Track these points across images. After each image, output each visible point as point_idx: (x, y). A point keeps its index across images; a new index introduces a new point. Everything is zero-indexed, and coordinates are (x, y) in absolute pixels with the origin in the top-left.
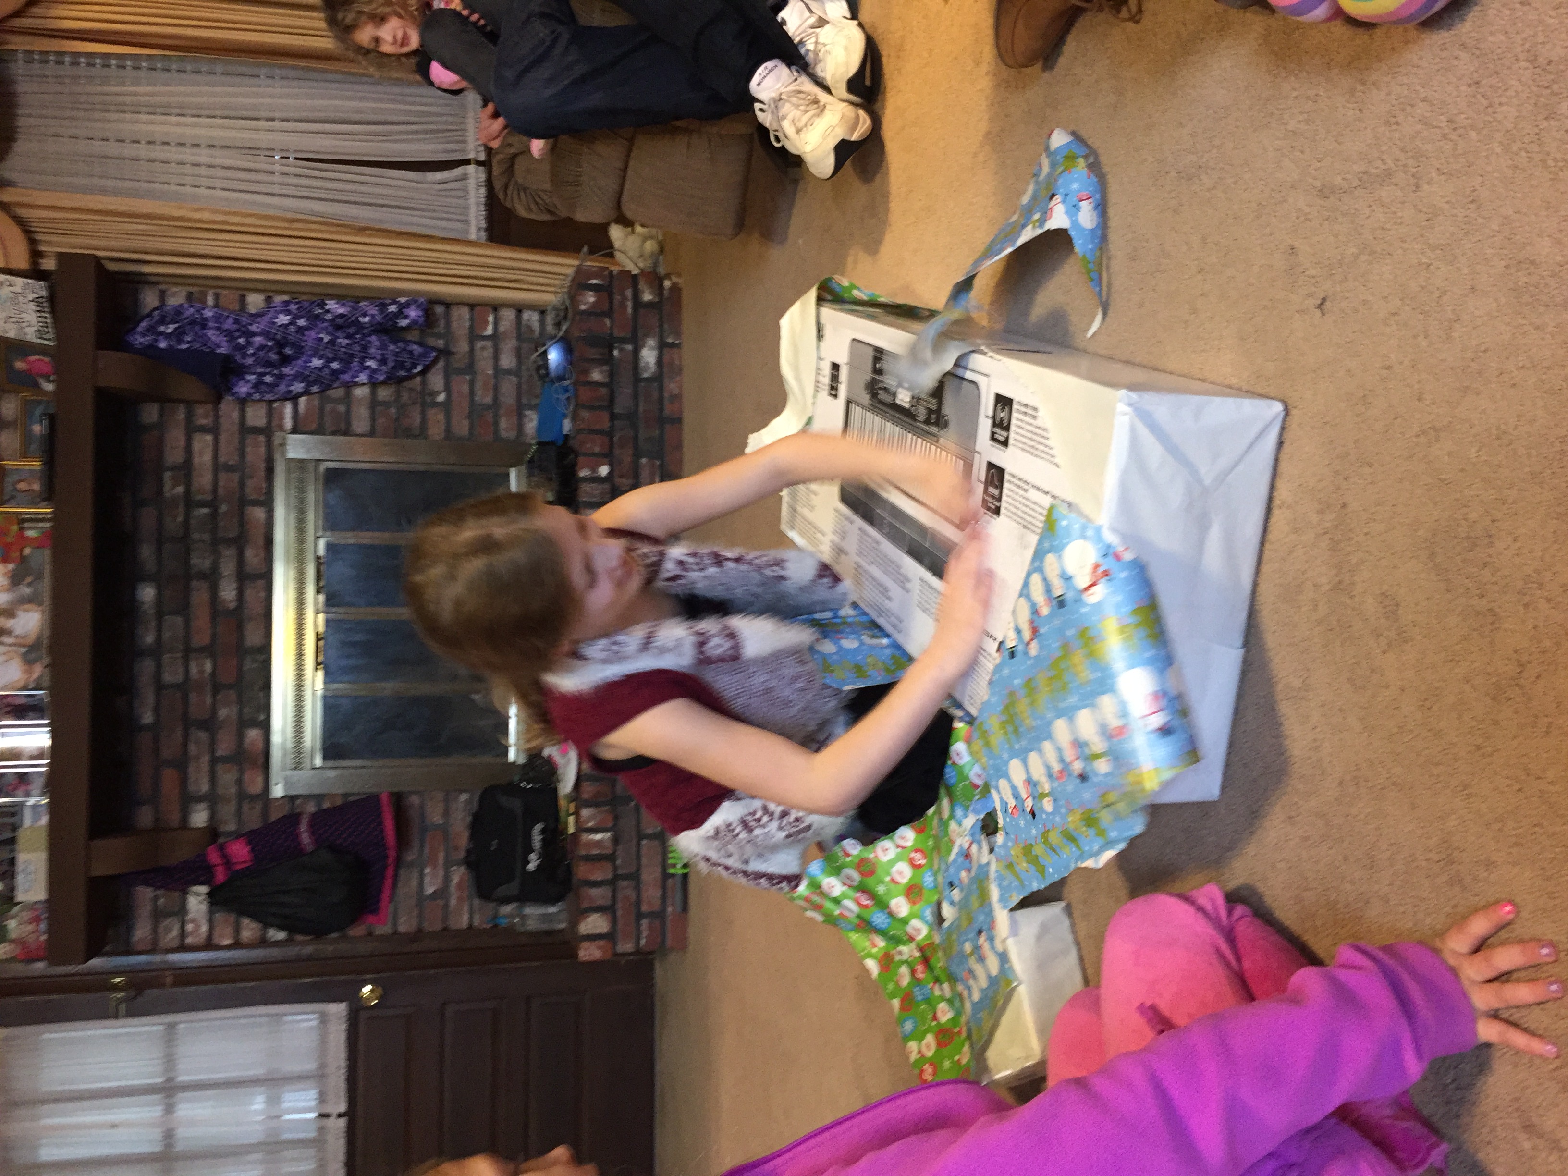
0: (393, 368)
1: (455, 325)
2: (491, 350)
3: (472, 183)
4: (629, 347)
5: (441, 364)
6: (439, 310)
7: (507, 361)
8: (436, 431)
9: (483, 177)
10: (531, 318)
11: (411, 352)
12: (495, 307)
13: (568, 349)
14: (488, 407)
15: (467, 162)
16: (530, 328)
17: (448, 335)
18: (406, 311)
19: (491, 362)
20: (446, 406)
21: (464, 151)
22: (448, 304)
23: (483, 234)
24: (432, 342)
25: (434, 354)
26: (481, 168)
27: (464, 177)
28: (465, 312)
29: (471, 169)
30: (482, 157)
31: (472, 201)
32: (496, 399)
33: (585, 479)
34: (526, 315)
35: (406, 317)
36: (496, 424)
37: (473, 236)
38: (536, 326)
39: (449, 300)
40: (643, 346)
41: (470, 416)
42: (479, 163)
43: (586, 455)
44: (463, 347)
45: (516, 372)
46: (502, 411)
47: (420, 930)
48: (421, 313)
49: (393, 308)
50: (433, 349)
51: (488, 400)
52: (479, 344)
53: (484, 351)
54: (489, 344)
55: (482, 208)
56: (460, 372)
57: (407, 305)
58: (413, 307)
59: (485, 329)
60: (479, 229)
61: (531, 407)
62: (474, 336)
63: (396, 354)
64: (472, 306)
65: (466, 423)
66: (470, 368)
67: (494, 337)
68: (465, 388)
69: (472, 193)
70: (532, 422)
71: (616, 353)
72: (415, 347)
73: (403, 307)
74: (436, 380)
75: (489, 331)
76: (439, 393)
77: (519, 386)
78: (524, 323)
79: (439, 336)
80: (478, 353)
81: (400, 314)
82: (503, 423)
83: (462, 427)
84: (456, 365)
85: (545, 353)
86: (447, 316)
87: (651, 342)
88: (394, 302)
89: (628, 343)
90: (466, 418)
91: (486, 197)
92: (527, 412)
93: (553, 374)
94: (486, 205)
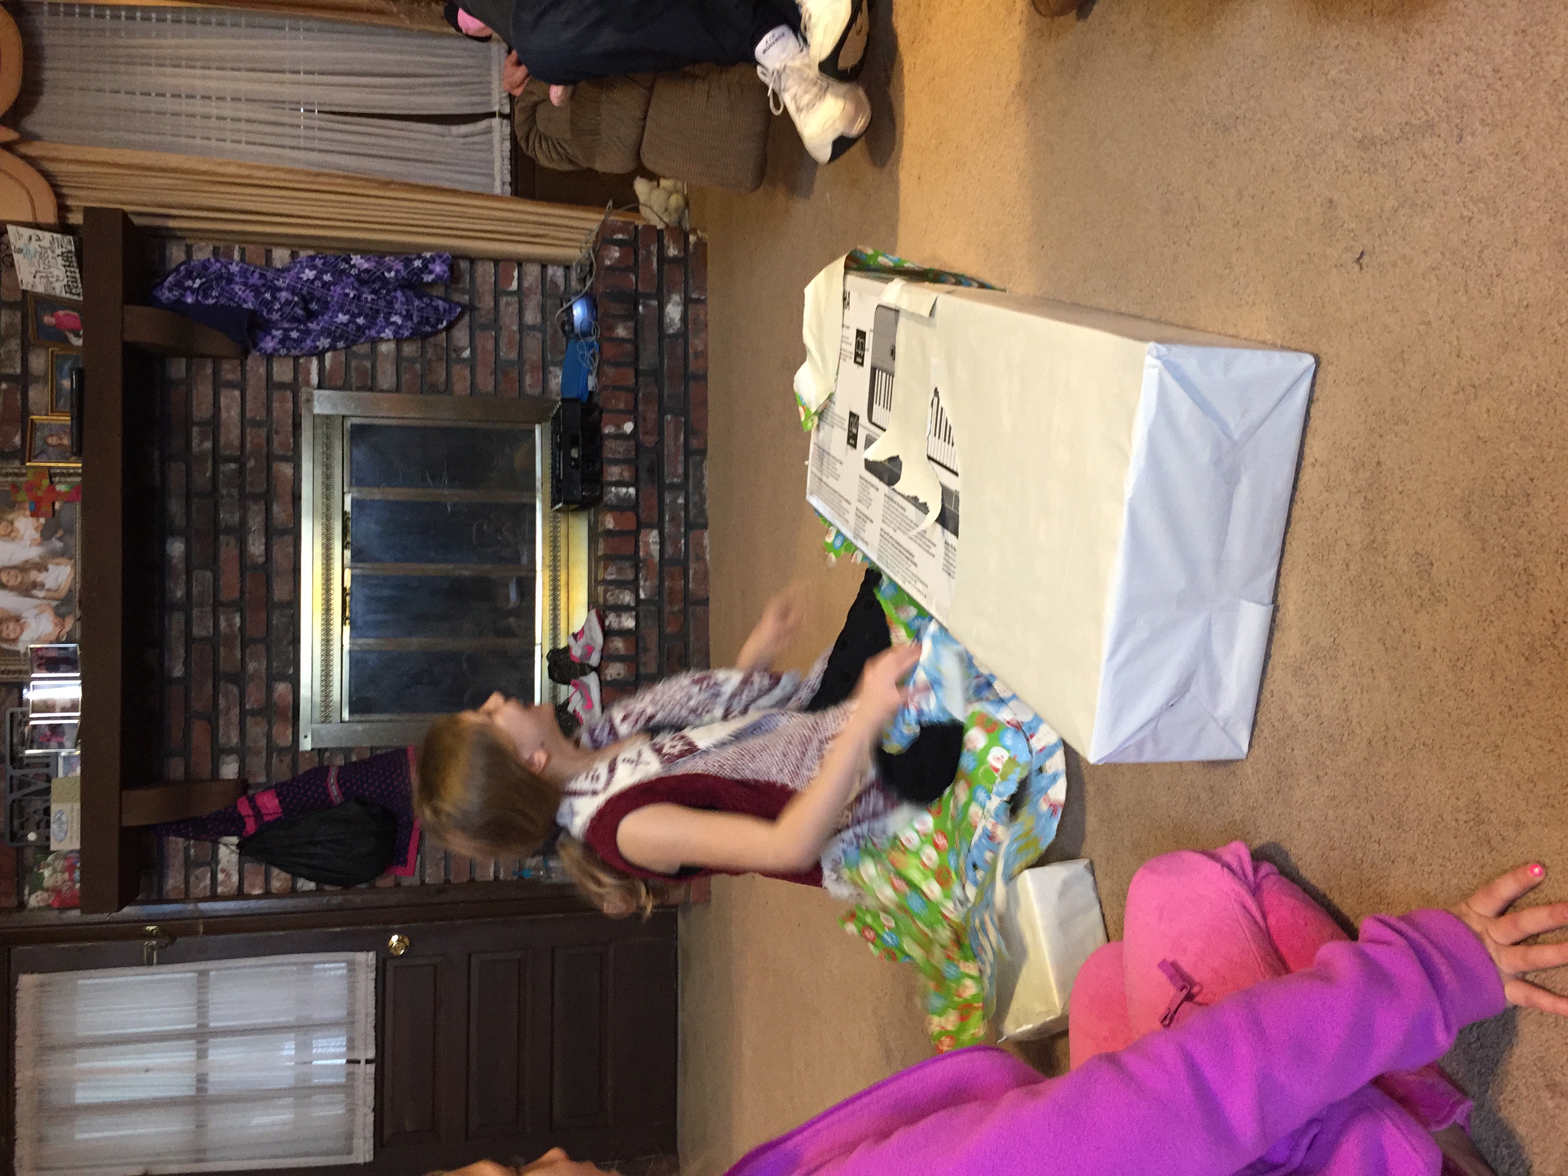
0: (420, 323)
1: (479, 281)
2: (517, 306)
3: (496, 136)
4: (655, 303)
5: (467, 318)
6: (464, 265)
7: (532, 317)
8: (461, 386)
9: (507, 130)
10: (556, 273)
11: (436, 308)
12: (520, 262)
13: (593, 304)
14: (511, 363)
15: (492, 115)
16: (554, 283)
17: (473, 291)
18: (430, 266)
19: (516, 319)
20: (472, 363)
21: (488, 103)
22: (472, 260)
23: (508, 189)
24: (456, 297)
25: (459, 309)
26: (505, 121)
27: (489, 131)
28: (490, 267)
29: (496, 121)
30: (507, 110)
31: (497, 154)
32: (520, 354)
33: (609, 436)
34: (550, 271)
35: (431, 272)
36: (521, 380)
37: (498, 191)
38: (561, 281)
39: (473, 255)
40: (669, 301)
41: (495, 372)
42: (502, 116)
43: (610, 411)
44: (488, 302)
45: (541, 328)
46: (527, 367)
47: (447, 881)
48: (446, 268)
49: (418, 263)
50: (458, 304)
51: (514, 356)
52: (504, 300)
53: (509, 308)
54: (515, 299)
55: (507, 162)
56: (485, 328)
57: (433, 259)
58: (438, 261)
59: (510, 285)
60: (503, 184)
61: (555, 364)
62: (498, 292)
63: (421, 310)
64: (497, 261)
65: (491, 380)
66: (495, 323)
67: (519, 293)
68: (490, 345)
69: (497, 145)
70: (556, 380)
71: (641, 308)
72: (440, 303)
73: (426, 262)
74: (461, 335)
75: (514, 285)
76: (465, 349)
77: (544, 343)
78: (548, 278)
79: (463, 292)
80: (502, 308)
81: (425, 269)
82: (528, 380)
83: (486, 383)
84: (483, 321)
85: (570, 308)
86: (472, 272)
87: (676, 298)
88: (419, 257)
89: (653, 299)
90: (491, 374)
91: (511, 151)
92: (552, 369)
93: (577, 329)
94: (511, 159)
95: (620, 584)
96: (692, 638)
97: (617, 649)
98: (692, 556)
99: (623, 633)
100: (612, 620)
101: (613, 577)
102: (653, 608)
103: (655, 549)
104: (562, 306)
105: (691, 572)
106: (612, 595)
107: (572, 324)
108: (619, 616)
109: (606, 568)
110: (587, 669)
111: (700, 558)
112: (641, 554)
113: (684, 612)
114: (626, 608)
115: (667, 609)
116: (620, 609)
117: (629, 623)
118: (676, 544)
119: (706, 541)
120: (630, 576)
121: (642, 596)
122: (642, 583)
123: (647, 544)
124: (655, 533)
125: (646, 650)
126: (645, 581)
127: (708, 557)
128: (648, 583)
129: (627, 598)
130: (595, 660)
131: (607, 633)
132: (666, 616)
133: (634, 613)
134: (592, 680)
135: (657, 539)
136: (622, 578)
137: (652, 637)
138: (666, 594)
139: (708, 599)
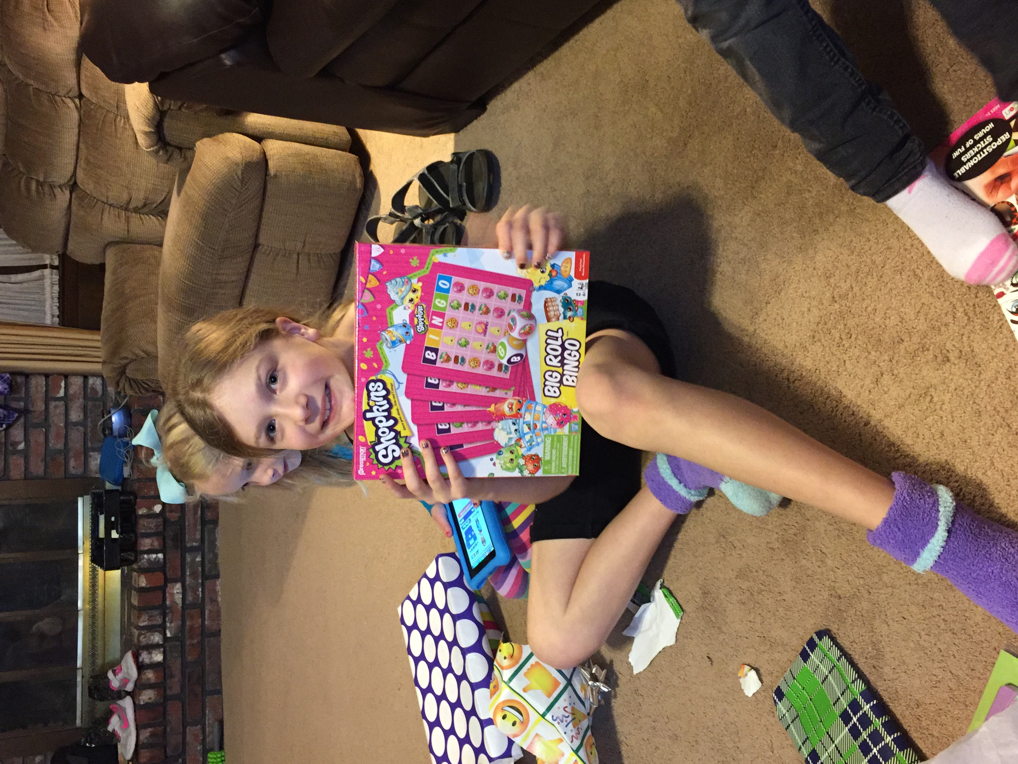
1: (33, 390)
2: (63, 408)
3: (47, 282)
5: (22, 420)
6: (21, 380)
7: (75, 415)
8: (16, 472)
9: (56, 278)
10: (95, 384)
12: (66, 376)
13: (128, 415)
14: (59, 452)
15: (44, 267)
16: (94, 390)
17: (27, 398)
19: (63, 418)
20: (25, 454)
21: (41, 259)
22: (27, 375)
23: (56, 320)
24: (14, 405)
25: (16, 415)
26: (55, 271)
27: (42, 278)
28: (42, 381)
29: (47, 271)
30: (56, 263)
31: (48, 295)
32: (66, 444)
34: (91, 381)
36: (66, 464)
37: (48, 321)
38: (99, 388)
39: (27, 371)
41: (45, 460)
42: (53, 267)
43: (144, 497)
44: (40, 406)
45: (83, 423)
46: (71, 454)
48: (7, 386)
50: (16, 410)
51: (60, 446)
52: (53, 404)
53: (56, 409)
54: (62, 403)
55: (56, 300)
56: (37, 426)
59: (58, 392)
60: (53, 316)
61: (93, 450)
62: (47, 399)
64: (47, 376)
65: (42, 466)
66: (46, 422)
67: (66, 399)
68: (42, 439)
69: (48, 289)
70: (95, 461)
74: (17, 433)
75: (62, 393)
76: (20, 443)
77: (85, 434)
78: (90, 386)
79: (19, 400)
80: (51, 411)
82: (72, 463)
83: (38, 468)
84: (35, 421)
85: (110, 418)
86: (27, 383)
90: (42, 461)
91: (59, 292)
92: (91, 453)
93: (116, 433)
94: (59, 298)
95: (151, 629)
96: (207, 663)
97: (148, 679)
98: (207, 600)
99: (154, 666)
100: (145, 657)
101: (145, 624)
102: (178, 643)
103: (178, 598)
104: (103, 417)
105: (207, 612)
106: (145, 637)
107: (111, 429)
108: (150, 653)
109: (139, 617)
110: (123, 694)
111: (214, 601)
112: (168, 603)
113: (201, 644)
114: (156, 646)
115: (188, 642)
116: (151, 647)
117: (158, 657)
118: (195, 591)
119: (218, 588)
120: (159, 621)
121: (169, 635)
122: (168, 625)
123: (172, 595)
124: (178, 586)
125: (172, 676)
126: (171, 623)
127: (220, 599)
128: (173, 625)
129: (157, 638)
130: (130, 687)
131: (141, 667)
132: (187, 648)
133: (162, 649)
134: (127, 703)
135: (180, 590)
136: (155, 623)
137: (176, 666)
138: (187, 628)
139: (220, 631)
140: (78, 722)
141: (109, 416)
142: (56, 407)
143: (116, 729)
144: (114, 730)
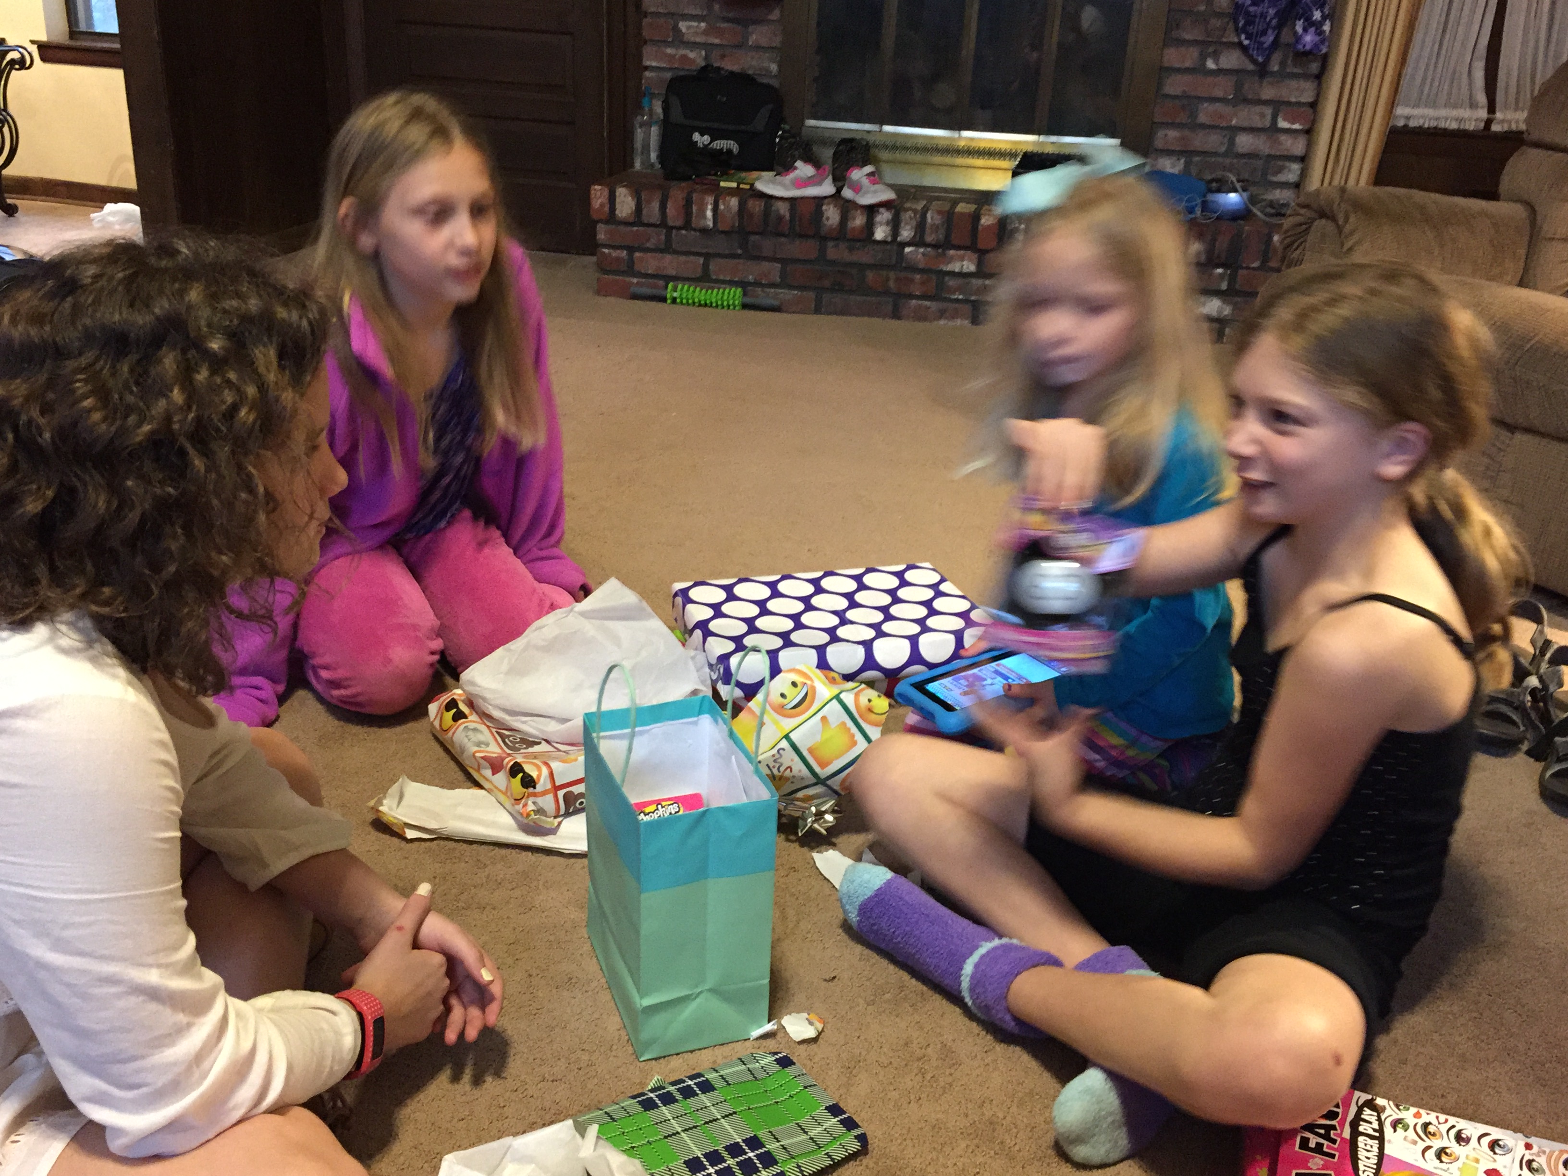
0: (1247, 13)
1: (1294, 84)
2: (1260, 125)
3: (1465, 113)
4: (1224, 286)
5: (1251, 67)
6: (1314, 67)
7: (1244, 142)
8: (1172, 57)
9: (1471, 126)
10: (1292, 173)
11: (1264, 33)
12: (1309, 132)
13: (1240, 216)
14: (1193, 115)
15: (1492, 109)
16: (1280, 170)
17: (1283, 75)
18: (1312, 29)
19: (1246, 124)
20: (1199, 70)
21: (1506, 107)
22: (1320, 77)
23: (1401, 123)
24: (1276, 57)
25: (1260, 59)
26: (1482, 125)
27: (1473, 105)
28: (1307, 97)
29: (1483, 114)
30: (1495, 128)
31: (1443, 112)
32: (1203, 126)
34: (1296, 167)
35: (1305, 30)
36: (1173, 125)
37: (1400, 111)
38: (1282, 178)
39: (1324, 78)
40: (1224, 302)
41: (1185, 96)
42: (1489, 122)
44: (1268, 92)
45: (1231, 151)
46: (1187, 132)
47: (646, 15)
48: (1308, 47)
49: (1317, 15)
51: (1202, 118)
52: (1268, 111)
53: (1259, 116)
54: (1267, 123)
55: (1433, 124)
56: (1238, 87)
57: (1320, 32)
58: (1317, 38)
59: (1284, 120)
60: (1408, 118)
61: (1187, 164)
62: (1278, 106)
63: (1263, 15)
64: (1314, 105)
65: (1178, 91)
66: (1241, 99)
67: (1274, 129)
68: (1219, 93)
69: (1455, 113)
70: (1170, 166)
71: (1220, 271)
72: (1271, 38)
73: (1318, 26)
74: (1232, 60)
75: (1283, 124)
76: (1216, 61)
77: (1216, 154)
78: (1287, 164)
79: (1283, 64)
80: (1258, 109)
81: (1310, 23)
82: (1173, 134)
83: (1174, 86)
84: (1246, 86)
85: (1235, 190)
86: (1305, 76)
87: (1227, 311)
89: (1229, 285)
90: (1184, 91)
91: (1445, 129)
92: (1182, 161)
93: (1211, 197)
94: (1435, 128)
95: (921, 227)
96: (858, 298)
97: (854, 219)
98: (945, 305)
99: (870, 227)
100: (884, 216)
101: (929, 220)
102: (894, 260)
103: (956, 267)
104: (1239, 181)
105: (928, 303)
106: (911, 218)
107: (1219, 191)
108: (888, 223)
109: (940, 212)
110: (840, 184)
111: (942, 314)
112: (952, 252)
113: (887, 292)
114: (895, 231)
115: (892, 275)
116: (895, 225)
117: (880, 234)
118: (960, 290)
119: (959, 322)
120: (929, 238)
121: (908, 250)
122: (921, 250)
123: (962, 259)
124: (972, 268)
125: (851, 249)
126: (923, 254)
127: (942, 322)
128: (920, 256)
129: (906, 233)
130: (847, 193)
131: (871, 210)
132: (884, 273)
133: (889, 239)
134: (827, 188)
135: (965, 270)
136: (928, 231)
137: (863, 256)
138: (910, 275)
139: (899, 318)
140: (811, 122)
141: (1240, 189)
142: (1263, 115)
143: (797, 172)
144: (796, 168)
